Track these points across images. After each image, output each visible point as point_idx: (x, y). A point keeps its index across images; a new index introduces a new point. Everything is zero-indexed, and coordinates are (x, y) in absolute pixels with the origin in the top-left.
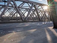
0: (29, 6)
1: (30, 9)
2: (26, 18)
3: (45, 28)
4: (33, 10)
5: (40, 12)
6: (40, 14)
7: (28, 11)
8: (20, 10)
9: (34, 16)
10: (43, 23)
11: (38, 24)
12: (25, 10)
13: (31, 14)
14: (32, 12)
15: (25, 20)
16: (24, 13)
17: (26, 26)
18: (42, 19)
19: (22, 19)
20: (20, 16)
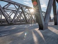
0: (16, 8)
1: (17, 11)
2: (12, 20)
3: (32, 30)
4: (20, 13)
5: (27, 14)
6: (27, 16)
7: (14, 13)
8: (5, 11)
9: (21, 18)
10: (30, 25)
11: (26, 26)
12: (11, 12)
13: (18, 16)
14: (19, 14)
15: (12, 23)
16: (10, 15)
17: (13, 29)
18: (29, 21)
19: (7, 21)
20: (5, 18)
